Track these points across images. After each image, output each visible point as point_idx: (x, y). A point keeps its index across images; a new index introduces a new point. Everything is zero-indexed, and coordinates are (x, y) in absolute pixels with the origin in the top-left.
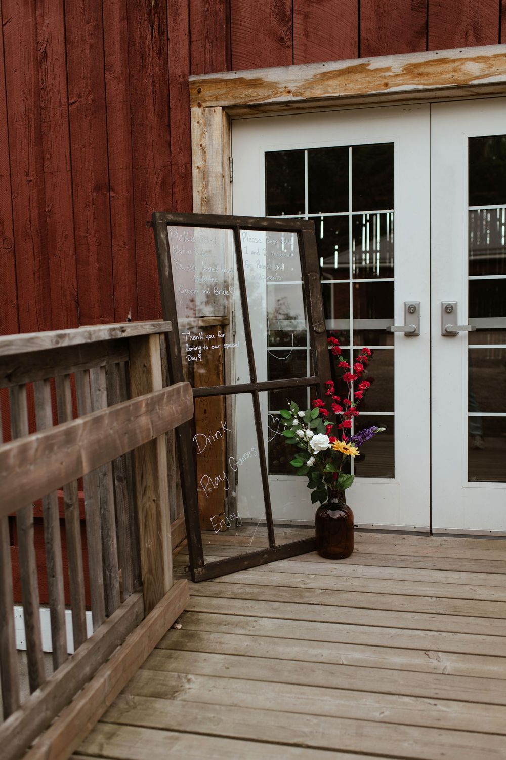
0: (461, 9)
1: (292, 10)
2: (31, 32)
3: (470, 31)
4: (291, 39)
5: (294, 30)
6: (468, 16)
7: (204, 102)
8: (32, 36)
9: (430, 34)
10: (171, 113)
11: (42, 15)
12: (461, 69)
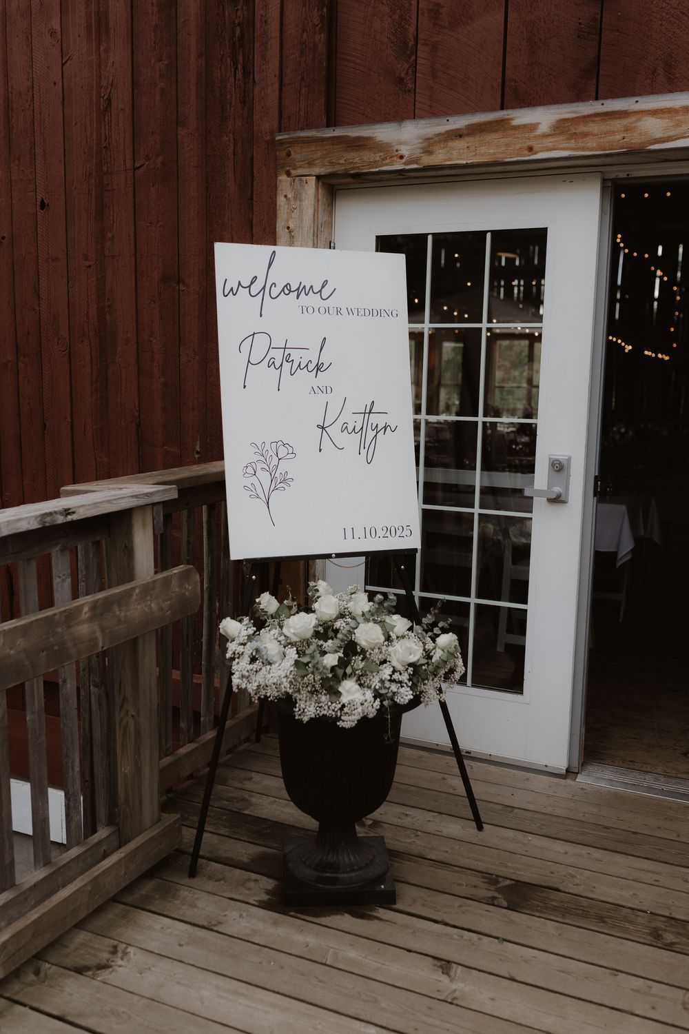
0: (648, 36)
1: (416, 39)
2: (95, 73)
3: (659, 68)
4: (413, 80)
5: (417, 67)
6: (658, 46)
7: (294, 169)
8: (95, 78)
9: (601, 72)
10: (255, 183)
11: (107, 51)
12: (636, 127)
